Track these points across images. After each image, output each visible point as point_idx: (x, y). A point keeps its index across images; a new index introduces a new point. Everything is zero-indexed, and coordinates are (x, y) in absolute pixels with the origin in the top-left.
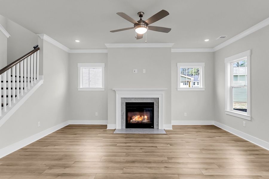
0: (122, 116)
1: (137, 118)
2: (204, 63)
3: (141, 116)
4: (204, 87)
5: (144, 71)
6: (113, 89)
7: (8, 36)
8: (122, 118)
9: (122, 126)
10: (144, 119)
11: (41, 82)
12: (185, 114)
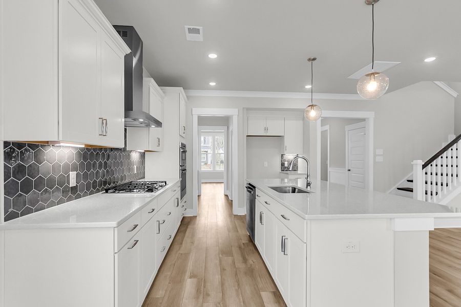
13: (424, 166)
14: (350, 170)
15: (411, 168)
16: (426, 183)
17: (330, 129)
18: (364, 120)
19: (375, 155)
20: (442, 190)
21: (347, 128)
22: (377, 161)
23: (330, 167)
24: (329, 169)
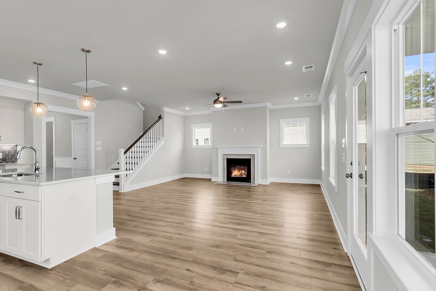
0: (224, 170)
1: (236, 173)
2: (309, 118)
3: (239, 171)
4: (309, 143)
5: (242, 130)
6: (216, 147)
7: (143, 109)
8: (224, 172)
9: (224, 179)
10: (242, 173)
11: (163, 142)
12: (289, 172)
13: (125, 153)
14: (76, 159)
15: (117, 157)
16: (126, 163)
17: (55, 121)
18: (86, 118)
19: (96, 146)
20: (135, 167)
21: (73, 122)
22: (97, 150)
23: (56, 157)
24: (55, 159)
